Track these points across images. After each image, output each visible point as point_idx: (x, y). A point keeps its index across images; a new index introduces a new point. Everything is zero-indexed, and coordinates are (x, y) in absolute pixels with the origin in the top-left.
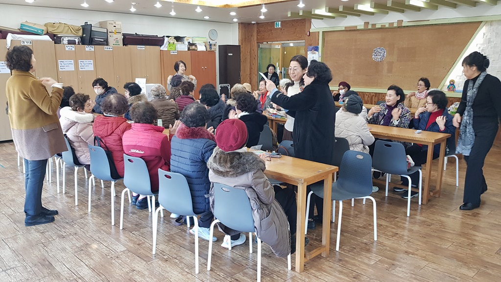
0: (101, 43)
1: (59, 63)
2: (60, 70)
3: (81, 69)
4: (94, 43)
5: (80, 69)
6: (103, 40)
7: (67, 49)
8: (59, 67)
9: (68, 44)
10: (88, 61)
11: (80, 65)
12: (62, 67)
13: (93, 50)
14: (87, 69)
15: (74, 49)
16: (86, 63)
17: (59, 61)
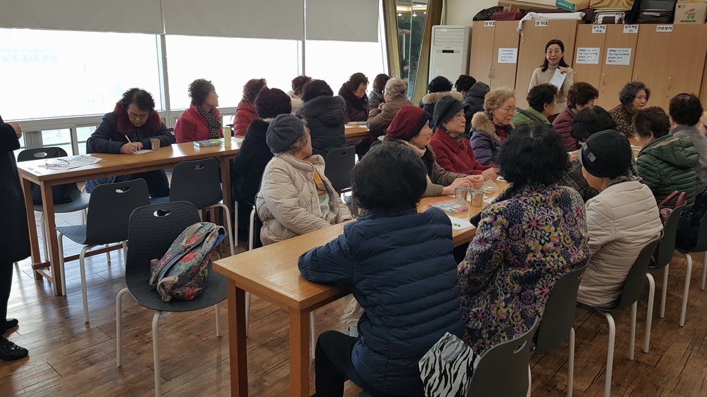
0: (655, 19)
1: (578, 52)
2: (577, 62)
3: (609, 63)
4: (641, 21)
5: (607, 63)
6: (658, 14)
7: (594, 31)
8: (577, 57)
9: (603, 23)
10: (622, 49)
11: (608, 56)
12: (581, 58)
13: (636, 31)
14: (618, 62)
15: (604, 31)
16: (620, 52)
17: (579, 49)
